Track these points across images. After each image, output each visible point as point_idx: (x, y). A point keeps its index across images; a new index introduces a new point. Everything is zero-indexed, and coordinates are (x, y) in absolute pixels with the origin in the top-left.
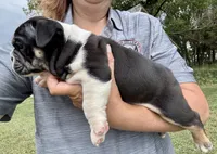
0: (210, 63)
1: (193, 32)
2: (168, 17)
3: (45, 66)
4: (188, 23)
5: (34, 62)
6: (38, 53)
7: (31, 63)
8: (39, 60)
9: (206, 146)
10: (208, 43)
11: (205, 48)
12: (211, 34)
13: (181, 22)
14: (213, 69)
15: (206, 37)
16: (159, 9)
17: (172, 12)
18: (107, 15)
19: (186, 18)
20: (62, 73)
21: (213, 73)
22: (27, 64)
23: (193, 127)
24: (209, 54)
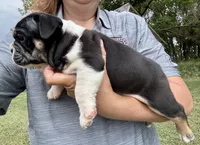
0: (195, 58)
1: (179, 28)
2: (155, 15)
3: (43, 58)
4: (174, 20)
5: (34, 53)
6: (38, 44)
7: (30, 54)
8: (39, 51)
9: (188, 137)
10: (194, 39)
11: (190, 43)
12: (197, 30)
13: (168, 19)
14: (198, 63)
15: (192, 33)
16: (147, 7)
17: (159, 10)
18: (96, 15)
19: (172, 15)
20: (59, 64)
23: (177, 119)
24: (195, 49)
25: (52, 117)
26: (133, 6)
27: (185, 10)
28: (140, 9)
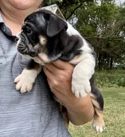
0: (108, 69)
1: (98, 39)
2: (79, 22)
4: (95, 31)
5: (37, 46)
7: (33, 46)
10: (108, 51)
11: (105, 55)
12: (112, 44)
13: (90, 28)
14: (109, 75)
15: (108, 46)
17: (83, 18)
19: (94, 26)
21: (109, 78)
22: (30, 46)
24: (108, 61)
26: (60, 7)
27: (105, 23)
28: (65, 13)
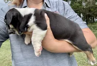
1: (84, 9)
9: (93, 62)
12: (92, 9)
18: (43, 1)
19: (80, 3)
21: (93, 27)
23: (87, 52)
24: (91, 19)
25: (22, 51)
27: (86, 0)
